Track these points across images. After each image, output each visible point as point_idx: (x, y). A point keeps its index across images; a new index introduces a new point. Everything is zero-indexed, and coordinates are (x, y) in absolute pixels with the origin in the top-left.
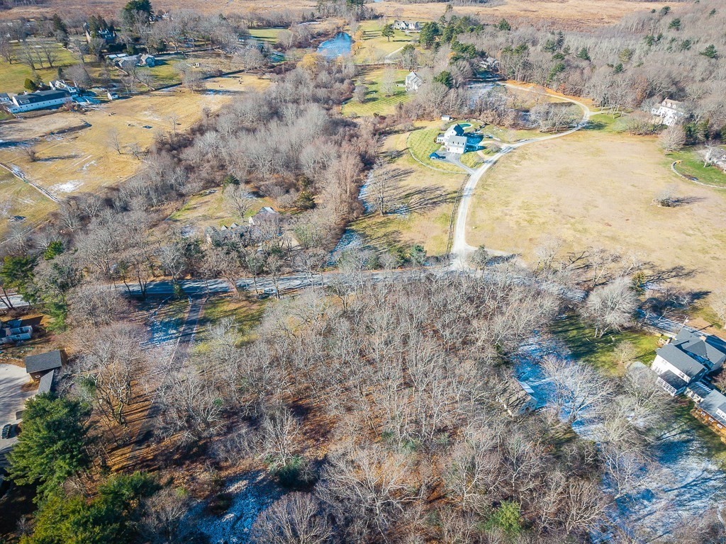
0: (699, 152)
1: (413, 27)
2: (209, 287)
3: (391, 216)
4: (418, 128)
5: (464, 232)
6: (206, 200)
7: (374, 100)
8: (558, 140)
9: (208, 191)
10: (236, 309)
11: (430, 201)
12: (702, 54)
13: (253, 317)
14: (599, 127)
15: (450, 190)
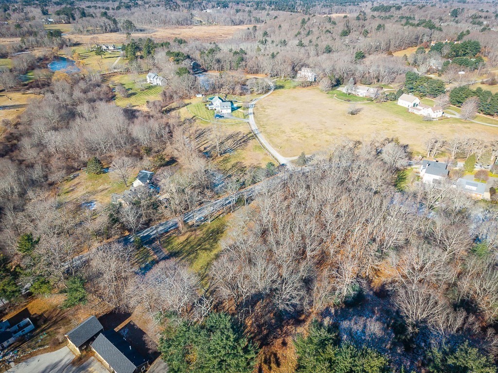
0: (338, 89)
1: (112, 48)
2: (152, 234)
3: (227, 155)
4: (188, 104)
5: (276, 152)
6: (77, 182)
7: (134, 94)
8: (270, 96)
9: (72, 176)
10: (187, 239)
11: (241, 141)
12: (297, 45)
13: (204, 238)
14: (281, 87)
15: (246, 132)
